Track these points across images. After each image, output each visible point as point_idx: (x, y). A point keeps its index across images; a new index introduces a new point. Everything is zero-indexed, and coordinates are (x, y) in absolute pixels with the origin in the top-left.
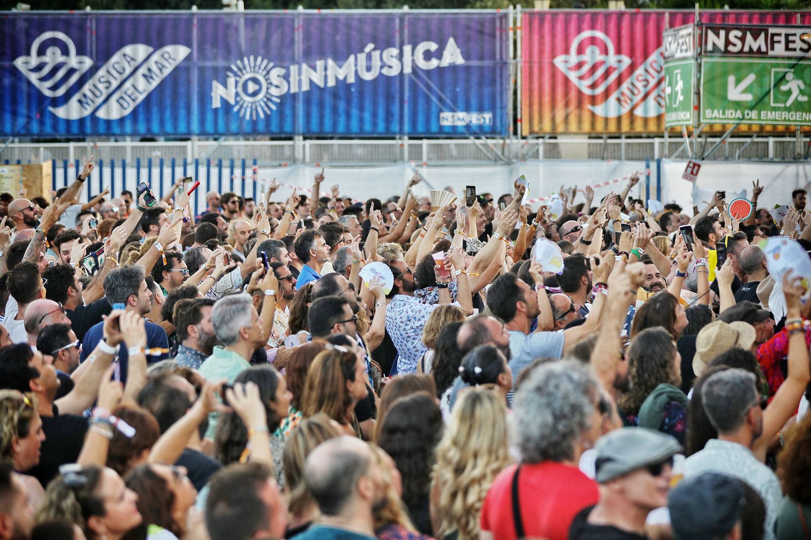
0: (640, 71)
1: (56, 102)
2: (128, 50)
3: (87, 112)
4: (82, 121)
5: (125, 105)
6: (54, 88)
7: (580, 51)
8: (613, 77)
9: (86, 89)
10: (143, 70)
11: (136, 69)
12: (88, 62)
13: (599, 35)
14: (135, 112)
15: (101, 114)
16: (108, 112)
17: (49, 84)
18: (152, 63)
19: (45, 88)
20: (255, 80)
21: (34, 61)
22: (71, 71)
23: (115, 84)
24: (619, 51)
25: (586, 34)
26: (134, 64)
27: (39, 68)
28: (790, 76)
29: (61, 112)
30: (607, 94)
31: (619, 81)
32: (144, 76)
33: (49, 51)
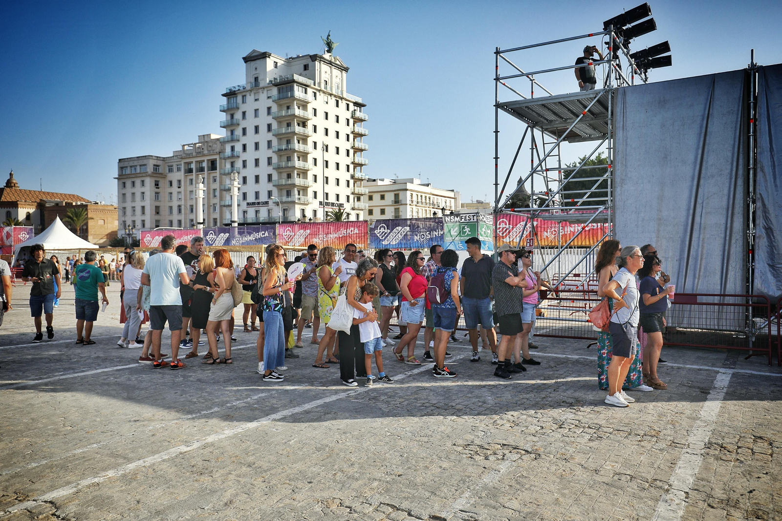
0: (515, 229)
2: (397, 228)
7: (500, 225)
8: (508, 231)
12: (389, 231)
13: (505, 220)
20: (423, 235)
21: (379, 231)
22: (386, 233)
24: (509, 224)
25: (501, 220)
28: (466, 227)
30: (506, 236)
31: (509, 232)
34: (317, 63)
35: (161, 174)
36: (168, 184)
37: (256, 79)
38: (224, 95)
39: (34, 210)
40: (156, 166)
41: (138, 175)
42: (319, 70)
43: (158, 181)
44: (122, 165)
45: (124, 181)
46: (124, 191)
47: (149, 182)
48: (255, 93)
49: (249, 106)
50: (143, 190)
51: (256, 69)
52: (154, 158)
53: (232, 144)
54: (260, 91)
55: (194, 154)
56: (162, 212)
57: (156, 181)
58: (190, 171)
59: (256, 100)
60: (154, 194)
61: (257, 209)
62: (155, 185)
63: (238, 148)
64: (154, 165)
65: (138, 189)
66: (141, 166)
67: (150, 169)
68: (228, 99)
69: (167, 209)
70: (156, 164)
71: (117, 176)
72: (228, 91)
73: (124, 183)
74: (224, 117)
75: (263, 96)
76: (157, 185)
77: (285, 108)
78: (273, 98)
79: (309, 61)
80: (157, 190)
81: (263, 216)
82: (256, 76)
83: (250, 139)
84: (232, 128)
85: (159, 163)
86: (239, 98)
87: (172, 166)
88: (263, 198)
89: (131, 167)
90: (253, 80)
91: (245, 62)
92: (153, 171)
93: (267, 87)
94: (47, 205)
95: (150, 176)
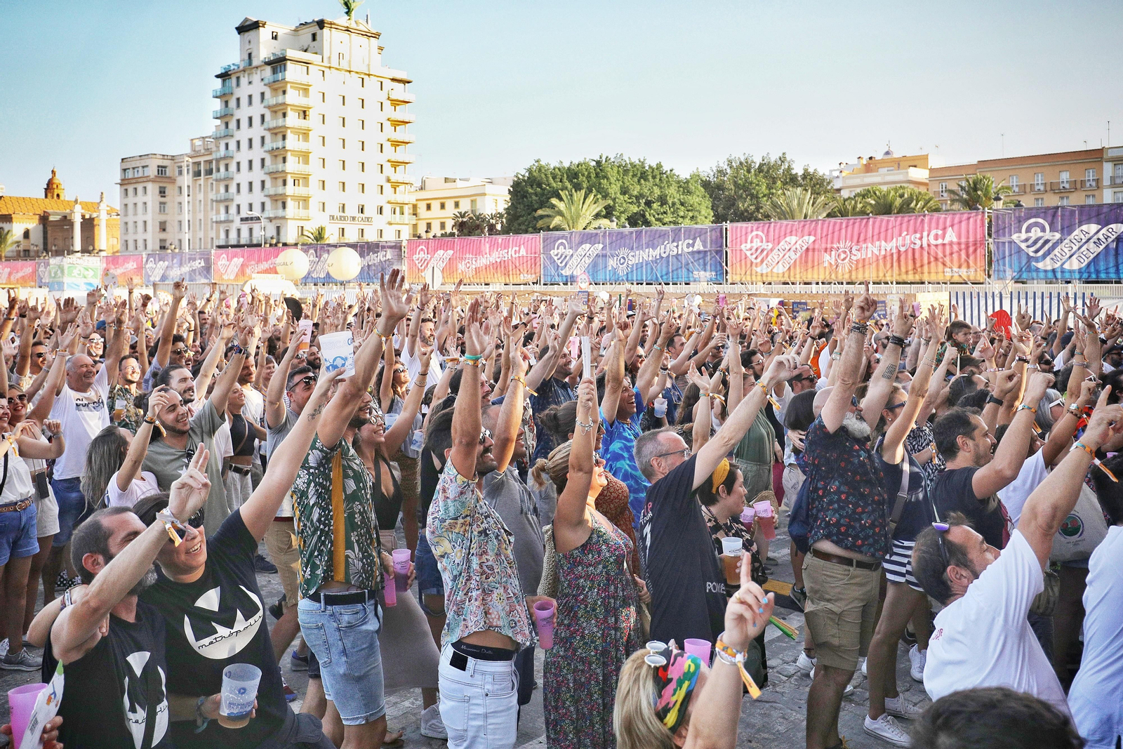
1: (1037, 260)
2: (1085, 227)
3: (1057, 265)
4: (1054, 271)
5: (1082, 261)
6: (1036, 251)
9: (1056, 251)
10: (1095, 239)
11: (1089, 239)
14: (1089, 265)
15: (1066, 266)
16: (1071, 265)
17: (1033, 249)
18: (1100, 235)
19: (1031, 251)
23: (1075, 248)
26: (1088, 236)
27: (1026, 240)
29: (1040, 265)
32: (1095, 243)
33: (1033, 230)
34: (326, 30)
35: (170, 178)
36: (177, 190)
37: (250, 55)
38: (217, 76)
39: (35, 225)
40: (161, 169)
41: (139, 180)
42: (329, 40)
43: (165, 188)
44: (126, 165)
45: (125, 187)
46: (126, 201)
47: (153, 189)
48: (249, 74)
49: (243, 91)
50: (145, 199)
51: (250, 42)
52: (158, 156)
53: (226, 141)
54: (254, 71)
55: (203, 151)
56: (169, 228)
57: (160, 187)
58: (198, 174)
59: (250, 83)
60: (158, 205)
61: (251, 226)
62: (160, 192)
63: (232, 146)
64: (158, 166)
65: (140, 198)
66: (143, 167)
67: (152, 172)
68: (224, 81)
69: (176, 224)
70: (161, 164)
71: (119, 181)
72: (223, 71)
73: (126, 190)
74: (217, 105)
75: (256, 78)
76: (162, 192)
77: (281, 93)
78: (266, 81)
79: (316, 29)
80: (163, 200)
81: (258, 235)
82: (249, 51)
83: (244, 134)
84: (226, 120)
85: (165, 163)
86: (234, 80)
87: (181, 167)
88: (256, 212)
89: (134, 168)
90: (247, 58)
91: (239, 33)
92: (156, 173)
93: (260, 66)
94: (51, 218)
95: (153, 181)
